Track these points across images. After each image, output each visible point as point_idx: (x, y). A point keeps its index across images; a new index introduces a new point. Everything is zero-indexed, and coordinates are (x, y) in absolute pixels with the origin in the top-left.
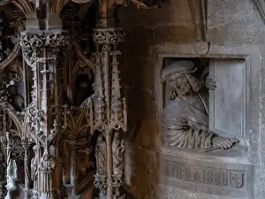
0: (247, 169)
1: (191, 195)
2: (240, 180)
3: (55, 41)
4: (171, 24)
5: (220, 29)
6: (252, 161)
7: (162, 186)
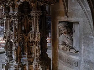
0: (78, 61)
1: (64, 66)
2: (76, 64)
3: (16, 15)
4: (60, 10)
5: (71, 12)
6: (80, 59)
7: (58, 62)
